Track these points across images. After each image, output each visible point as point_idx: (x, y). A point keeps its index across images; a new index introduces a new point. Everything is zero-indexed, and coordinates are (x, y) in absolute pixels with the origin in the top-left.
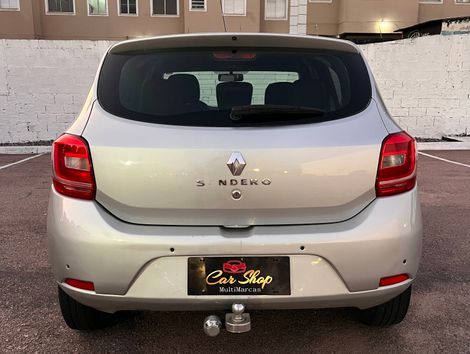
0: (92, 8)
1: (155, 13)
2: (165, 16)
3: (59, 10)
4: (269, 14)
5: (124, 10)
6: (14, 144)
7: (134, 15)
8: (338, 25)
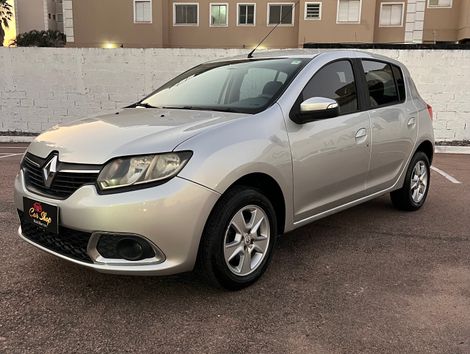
0: (214, 19)
1: (271, 22)
2: (281, 25)
3: (184, 22)
4: (383, 21)
5: (242, 21)
7: (251, 25)
8: (457, 31)
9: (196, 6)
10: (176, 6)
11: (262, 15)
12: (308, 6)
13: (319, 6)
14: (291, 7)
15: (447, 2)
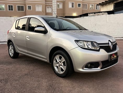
5: (9, 9)
8: (64, 14)
11: (15, 8)
12: (28, 6)
13: (31, 6)
14: (23, 6)
15: (61, 7)
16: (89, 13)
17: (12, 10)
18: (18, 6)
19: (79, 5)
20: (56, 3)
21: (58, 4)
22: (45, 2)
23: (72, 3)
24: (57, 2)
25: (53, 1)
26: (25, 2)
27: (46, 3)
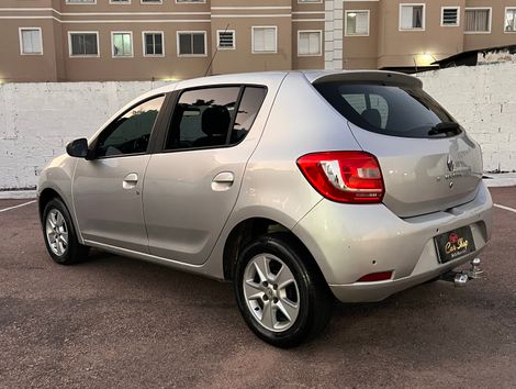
0: (116, 50)
1: (181, 52)
2: (193, 55)
3: (82, 53)
4: (302, 50)
5: (149, 51)
6: (21, 189)
7: (159, 56)
8: (376, 60)
9: (95, 35)
10: (73, 36)
11: (172, 44)
12: (221, 34)
13: (231, 34)
14: (203, 35)
15: (364, 30)
16: (482, 51)
17: (159, 51)
18: (181, 36)
19: (450, 15)
20: (339, 14)
21: (352, 15)
22: (293, 10)
23: (415, 8)
24: (344, 10)
25: (328, 5)
26: (209, 17)
27: (294, 17)
